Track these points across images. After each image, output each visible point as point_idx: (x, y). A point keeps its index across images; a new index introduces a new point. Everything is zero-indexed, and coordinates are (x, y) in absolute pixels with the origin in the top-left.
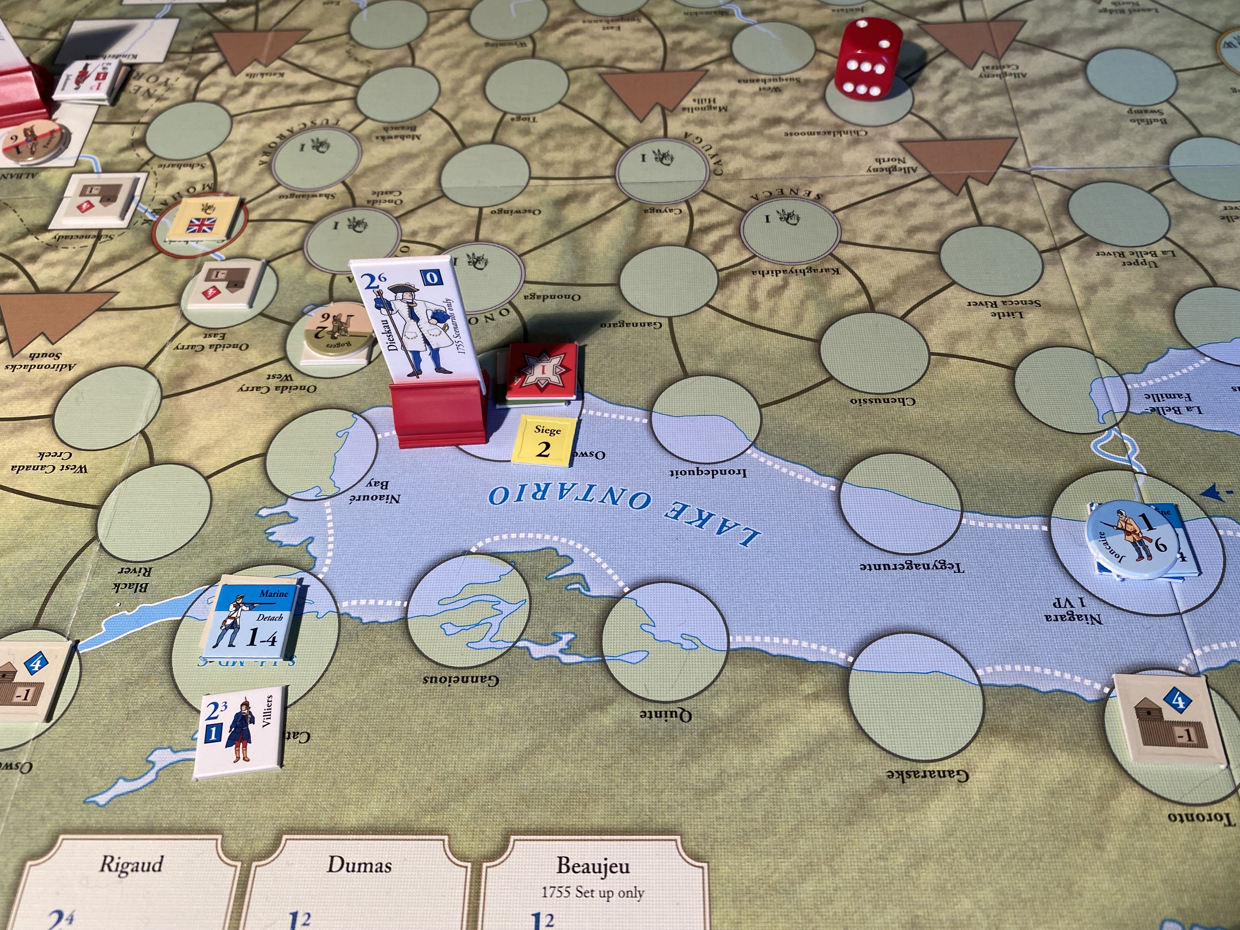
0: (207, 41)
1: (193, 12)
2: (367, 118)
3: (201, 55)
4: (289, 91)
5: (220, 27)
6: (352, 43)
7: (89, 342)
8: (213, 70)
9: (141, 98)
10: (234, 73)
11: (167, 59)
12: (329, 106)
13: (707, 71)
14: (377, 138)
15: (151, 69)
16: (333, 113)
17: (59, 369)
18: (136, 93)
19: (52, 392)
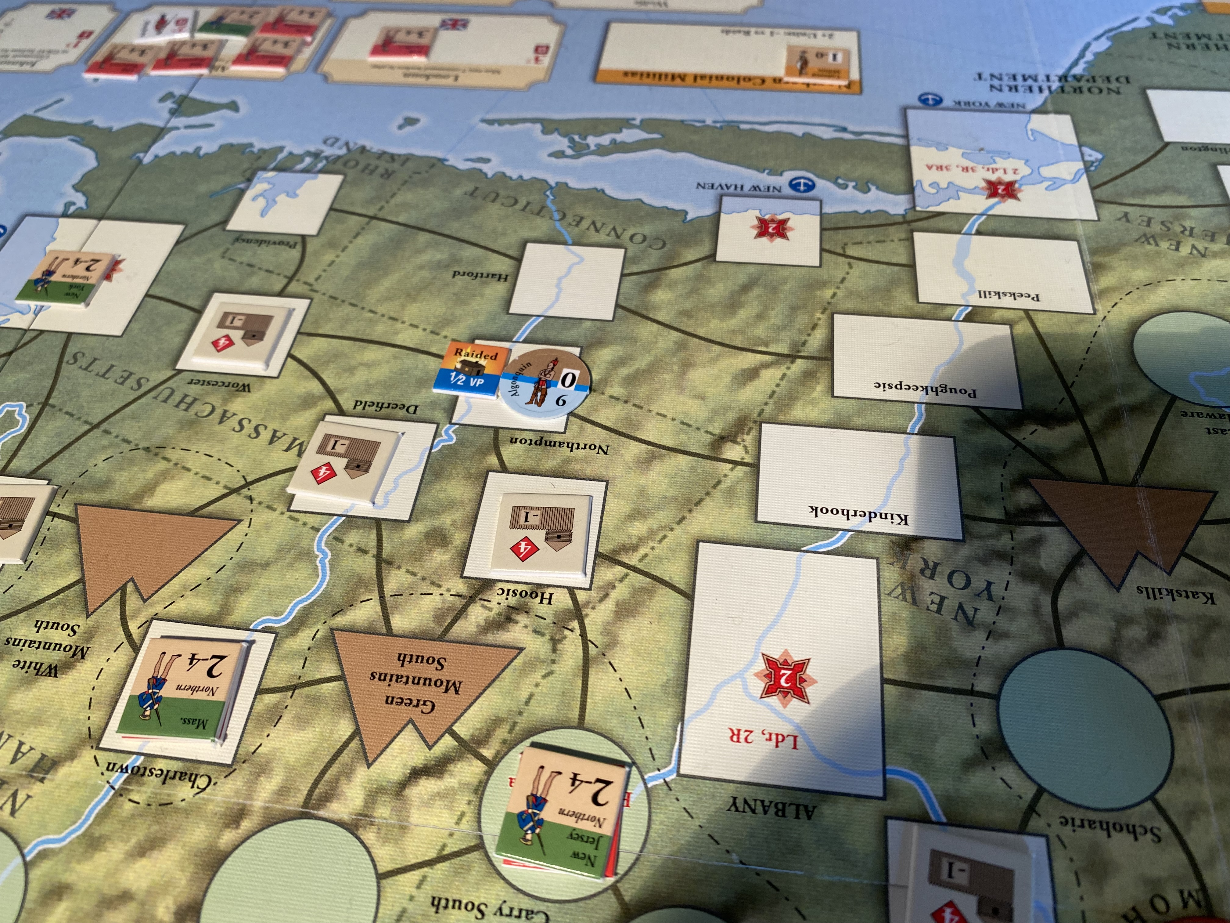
0: (1026, 497)
1: (972, 425)
3: (1031, 532)
5: (1038, 466)
8: (1068, 571)
9: (954, 625)
10: (1113, 584)
11: (966, 531)
15: (947, 554)
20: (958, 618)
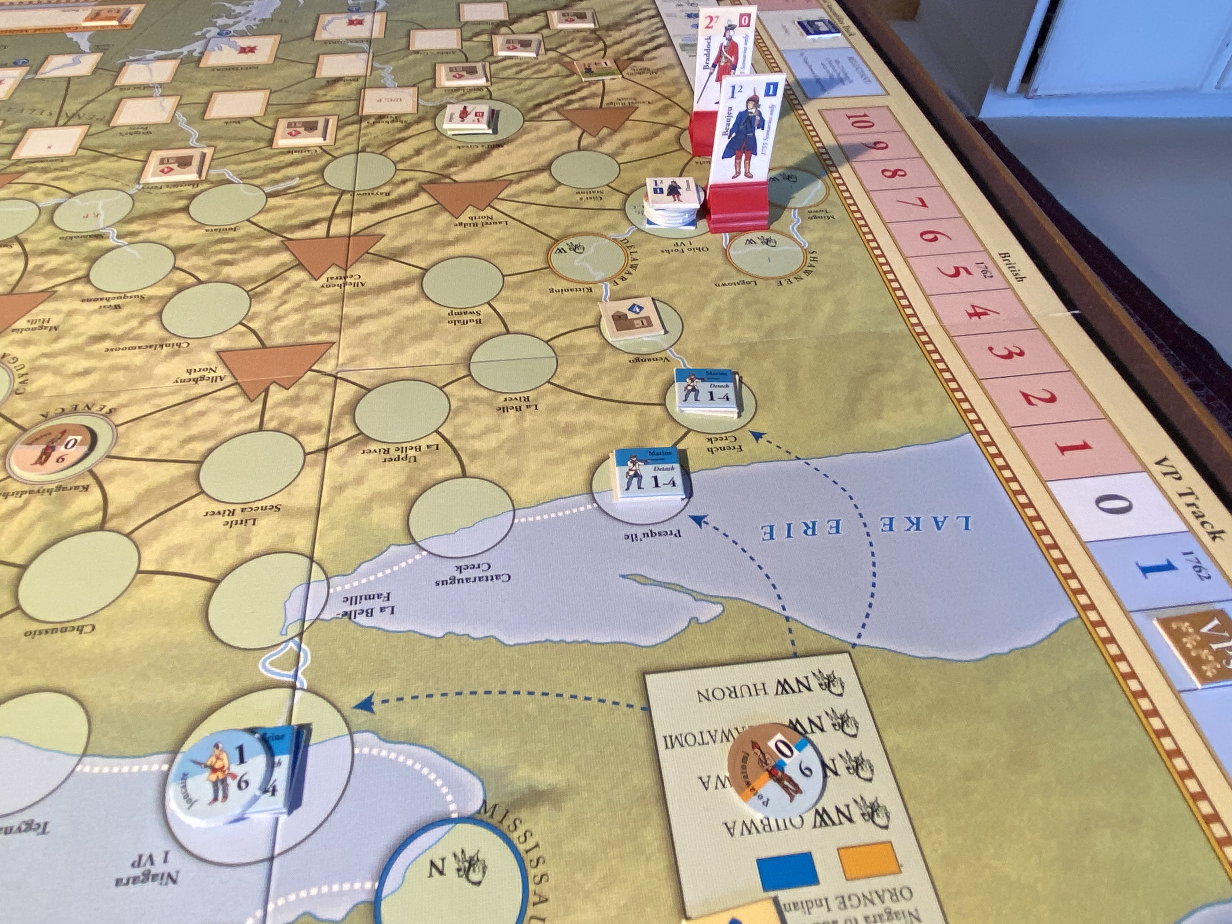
13: (56, 292)
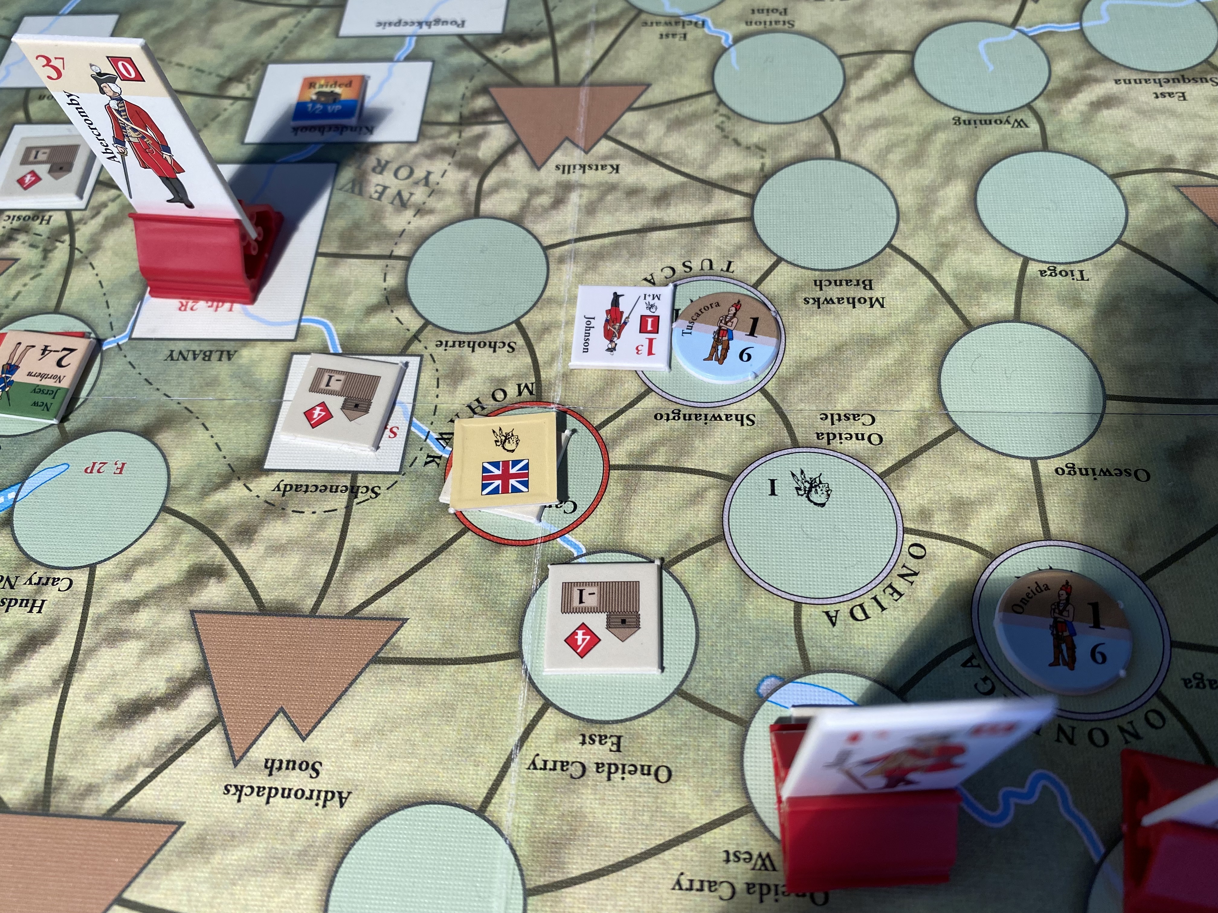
0: (482, 102)
1: (452, 49)
2: (779, 260)
3: (477, 129)
4: (634, 200)
5: (500, 77)
6: (723, 110)
7: (367, 737)
8: (501, 158)
9: (390, 208)
10: (537, 165)
11: (421, 134)
12: (709, 233)
14: (806, 301)
15: (399, 154)
16: (719, 248)
17: (321, 803)
18: (379, 198)
19: (315, 857)
20: (395, 202)
